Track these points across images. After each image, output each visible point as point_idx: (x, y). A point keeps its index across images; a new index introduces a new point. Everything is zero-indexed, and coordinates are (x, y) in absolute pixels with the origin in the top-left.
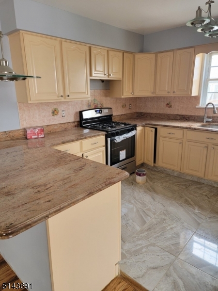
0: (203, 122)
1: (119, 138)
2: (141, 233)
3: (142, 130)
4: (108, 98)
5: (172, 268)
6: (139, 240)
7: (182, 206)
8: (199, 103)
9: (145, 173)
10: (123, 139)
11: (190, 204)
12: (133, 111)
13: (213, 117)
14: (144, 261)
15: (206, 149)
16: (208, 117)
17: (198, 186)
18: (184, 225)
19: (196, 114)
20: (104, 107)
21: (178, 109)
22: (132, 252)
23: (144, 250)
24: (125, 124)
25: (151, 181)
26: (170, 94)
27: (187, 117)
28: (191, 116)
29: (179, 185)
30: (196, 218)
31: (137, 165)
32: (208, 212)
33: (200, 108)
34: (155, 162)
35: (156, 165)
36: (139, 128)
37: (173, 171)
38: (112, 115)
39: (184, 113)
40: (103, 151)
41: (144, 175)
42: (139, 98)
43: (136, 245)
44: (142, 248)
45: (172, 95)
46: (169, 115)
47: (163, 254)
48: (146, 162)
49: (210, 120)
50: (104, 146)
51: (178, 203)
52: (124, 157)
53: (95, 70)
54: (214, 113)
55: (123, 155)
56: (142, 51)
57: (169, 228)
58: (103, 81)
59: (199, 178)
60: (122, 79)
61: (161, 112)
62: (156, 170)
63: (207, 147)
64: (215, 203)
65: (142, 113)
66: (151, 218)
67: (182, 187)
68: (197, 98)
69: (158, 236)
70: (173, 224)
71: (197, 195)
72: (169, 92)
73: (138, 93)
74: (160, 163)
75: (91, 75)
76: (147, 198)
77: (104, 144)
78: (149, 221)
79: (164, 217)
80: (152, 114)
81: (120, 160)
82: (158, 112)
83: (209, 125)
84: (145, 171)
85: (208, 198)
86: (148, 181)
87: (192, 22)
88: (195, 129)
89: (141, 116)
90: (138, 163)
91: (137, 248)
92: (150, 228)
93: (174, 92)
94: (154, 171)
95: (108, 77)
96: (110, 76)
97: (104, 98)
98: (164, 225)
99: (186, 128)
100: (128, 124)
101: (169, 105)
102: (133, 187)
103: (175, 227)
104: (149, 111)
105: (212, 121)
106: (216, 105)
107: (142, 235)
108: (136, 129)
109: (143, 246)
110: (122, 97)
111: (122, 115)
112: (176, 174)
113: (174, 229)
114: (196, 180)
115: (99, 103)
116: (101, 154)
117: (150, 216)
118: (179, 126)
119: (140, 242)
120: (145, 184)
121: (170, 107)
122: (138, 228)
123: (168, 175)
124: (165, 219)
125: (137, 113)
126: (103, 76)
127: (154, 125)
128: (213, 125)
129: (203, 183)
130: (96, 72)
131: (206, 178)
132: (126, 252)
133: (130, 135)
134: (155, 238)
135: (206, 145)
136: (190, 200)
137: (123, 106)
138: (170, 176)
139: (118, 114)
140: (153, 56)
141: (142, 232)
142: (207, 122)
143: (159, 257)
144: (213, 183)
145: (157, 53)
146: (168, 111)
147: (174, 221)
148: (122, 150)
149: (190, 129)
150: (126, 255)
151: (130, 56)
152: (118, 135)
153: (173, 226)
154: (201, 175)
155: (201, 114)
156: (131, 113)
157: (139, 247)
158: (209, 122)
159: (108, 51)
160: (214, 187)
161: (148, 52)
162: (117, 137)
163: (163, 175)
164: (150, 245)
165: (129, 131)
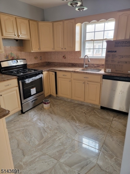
0: (83, 67)
1: (29, 80)
2: (38, 147)
3: (47, 73)
4: (23, 52)
5: (53, 170)
6: (35, 152)
7: (69, 122)
8: (81, 56)
9: (48, 102)
10: (32, 81)
11: (74, 120)
12: (43, 61)
13: (88, 64)
14: (35, 169)
15: (84, 84)
16: (86, 64)
17: (81, 107)
18: (68, 135)
19: (80, 63)
20: (20, 58)
21: (70, 60)
22: (28, 163)
23: (37, 159)
24: (35, 70)
25: (54, 106)
26: (63, 49)
27: (75, 64)
28: (77, 64)
29: (70, 107)
30: (76, 129)
31: (45, 96)
32: (84, 124)
33: (82, 59)
34: (57, 93)
35: (58, 95)
36: (45, 73)
37: (68, 99)
38: (27, 64)
39: (73, 62)
40: (16, 90)
41: (48, 103)
42: (46, 52)
43: (32, 157)
44: (36, 159)
45: (64, 50)
46: (65, 63)
47: (50, 160)
48: (52, 94)
49: (87, 66)
50: (17, 87)
51: (67, 120)
52: (35, 93)
53: (6, 32)
54: (89, 62)
55: (33, 91)
56: (43, 20)
57: (58, 139)
58: (17, 40)
59: (82, 102)
60: (30, 39)
61: (60, 61)
62: (58, 98)
63: (84, 83)
64: (88, 117)
65: (49, 62)
66: (48, 133)
67: (72, 108)
68: (79, 52)
69: (49, 147)
70: (60, 136)
71: (79, 113)
72: (62, 49)
73: (43, 49)
74: (60, 94)
75: (2, 35)
76: (48, 119)
77: (17, 85)
78: (45, 135)
79: (56, 131)
80: (55, 63)
81: (32, 95)
82: (59, 62)
83: (87, 69)
84: (49, 101)
85: (86, 114)
86: (52, 107)
87: (71, 3)
88: (77, 72)
89: (48, 64)
90: (46, 95)
91: (32, 159)
92: (45, 142)
93: (65, 49)
94: (57, 99)
95: (18, 37)
96: (20, 37)
97: (19, 52)
98: (55, 137)
99: (72, 71)
100: (37, 70)
101: (64, 57)
102: (41, 112)
103: (62, 138)
104: (53, 61)
105: (89, 67)
106: (89, 57)
107: (39, 147)
108: (42, 73)
109: (37, 156)
110: (32, 51)
111: (35, 64)
112: (69, 100)
113: (61, 140)
114: (80, 103)
115: (15, 56)
116: (15, 92)
117: (47, 132)
118: (69, 70)
119: (35, 154)
120: (50, 109)
121: (65, 58)
122: (37, 143)
123: (65, 101)
124: (56, 133)
125: (46, 62)
126: (14, 36)
127: (55, 70)
128: (89, 69)
129: (84, 105)
130: (6, 33)
131: (85, 102)
132: (24, 164)
133: (38, 77)
134: (47, 148)
135: (84, 82)
136: (74, 117)
137: (35, 58)
138: (66, 101)
139: (32, 63)
140: (51, 24)
141: (39, 145)
142: (85, 67)
143: (47, 163)
144: (89, 104)
145: (53, 22)
146: (64, 61)
147: (62, 134)
148: (33, 88)
149: (75, 72)
150: (23, 166)
151: (35, 23)
152: (28, 78)
153: (61, 137)
154: (82, 100)
155: (82, 62)
156: (42, 63)
157: (34, 158)
158: (87, 67)
159: (16, 18)
160: (90, 106)
161: (48, 21)
162: (27, 80)
163: (62, 102)
164: (42, 155)
165: (36, 75)
